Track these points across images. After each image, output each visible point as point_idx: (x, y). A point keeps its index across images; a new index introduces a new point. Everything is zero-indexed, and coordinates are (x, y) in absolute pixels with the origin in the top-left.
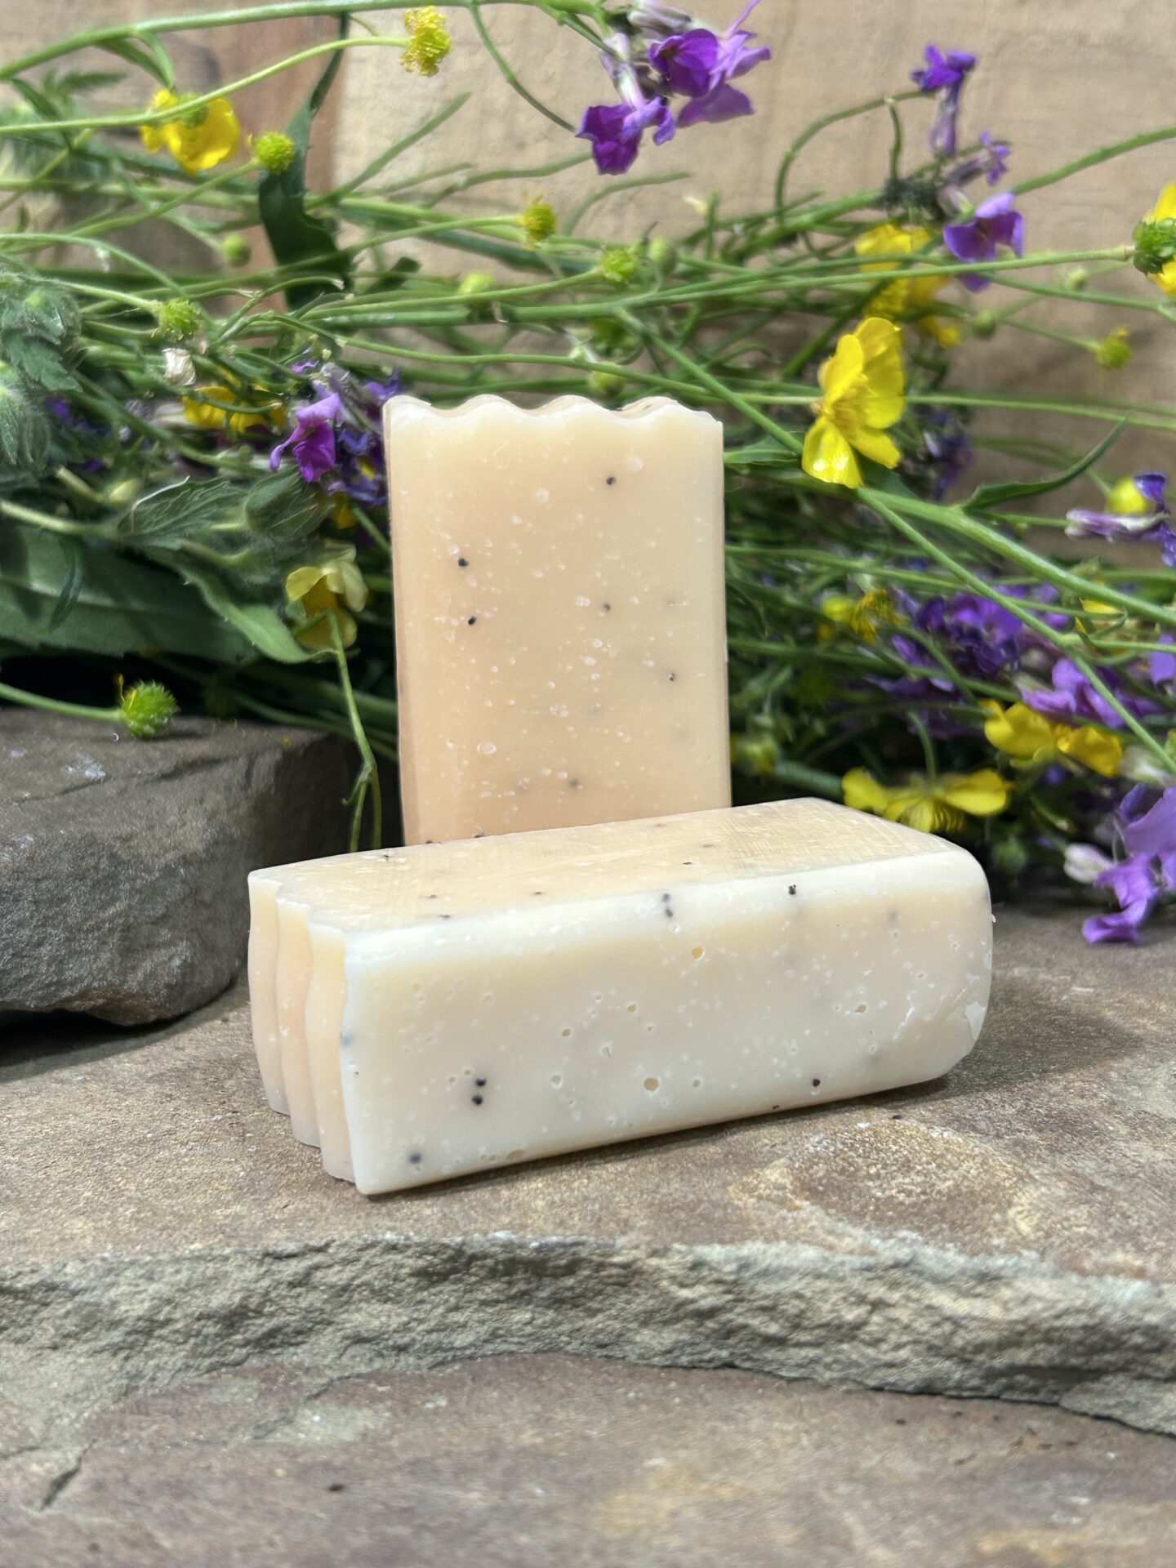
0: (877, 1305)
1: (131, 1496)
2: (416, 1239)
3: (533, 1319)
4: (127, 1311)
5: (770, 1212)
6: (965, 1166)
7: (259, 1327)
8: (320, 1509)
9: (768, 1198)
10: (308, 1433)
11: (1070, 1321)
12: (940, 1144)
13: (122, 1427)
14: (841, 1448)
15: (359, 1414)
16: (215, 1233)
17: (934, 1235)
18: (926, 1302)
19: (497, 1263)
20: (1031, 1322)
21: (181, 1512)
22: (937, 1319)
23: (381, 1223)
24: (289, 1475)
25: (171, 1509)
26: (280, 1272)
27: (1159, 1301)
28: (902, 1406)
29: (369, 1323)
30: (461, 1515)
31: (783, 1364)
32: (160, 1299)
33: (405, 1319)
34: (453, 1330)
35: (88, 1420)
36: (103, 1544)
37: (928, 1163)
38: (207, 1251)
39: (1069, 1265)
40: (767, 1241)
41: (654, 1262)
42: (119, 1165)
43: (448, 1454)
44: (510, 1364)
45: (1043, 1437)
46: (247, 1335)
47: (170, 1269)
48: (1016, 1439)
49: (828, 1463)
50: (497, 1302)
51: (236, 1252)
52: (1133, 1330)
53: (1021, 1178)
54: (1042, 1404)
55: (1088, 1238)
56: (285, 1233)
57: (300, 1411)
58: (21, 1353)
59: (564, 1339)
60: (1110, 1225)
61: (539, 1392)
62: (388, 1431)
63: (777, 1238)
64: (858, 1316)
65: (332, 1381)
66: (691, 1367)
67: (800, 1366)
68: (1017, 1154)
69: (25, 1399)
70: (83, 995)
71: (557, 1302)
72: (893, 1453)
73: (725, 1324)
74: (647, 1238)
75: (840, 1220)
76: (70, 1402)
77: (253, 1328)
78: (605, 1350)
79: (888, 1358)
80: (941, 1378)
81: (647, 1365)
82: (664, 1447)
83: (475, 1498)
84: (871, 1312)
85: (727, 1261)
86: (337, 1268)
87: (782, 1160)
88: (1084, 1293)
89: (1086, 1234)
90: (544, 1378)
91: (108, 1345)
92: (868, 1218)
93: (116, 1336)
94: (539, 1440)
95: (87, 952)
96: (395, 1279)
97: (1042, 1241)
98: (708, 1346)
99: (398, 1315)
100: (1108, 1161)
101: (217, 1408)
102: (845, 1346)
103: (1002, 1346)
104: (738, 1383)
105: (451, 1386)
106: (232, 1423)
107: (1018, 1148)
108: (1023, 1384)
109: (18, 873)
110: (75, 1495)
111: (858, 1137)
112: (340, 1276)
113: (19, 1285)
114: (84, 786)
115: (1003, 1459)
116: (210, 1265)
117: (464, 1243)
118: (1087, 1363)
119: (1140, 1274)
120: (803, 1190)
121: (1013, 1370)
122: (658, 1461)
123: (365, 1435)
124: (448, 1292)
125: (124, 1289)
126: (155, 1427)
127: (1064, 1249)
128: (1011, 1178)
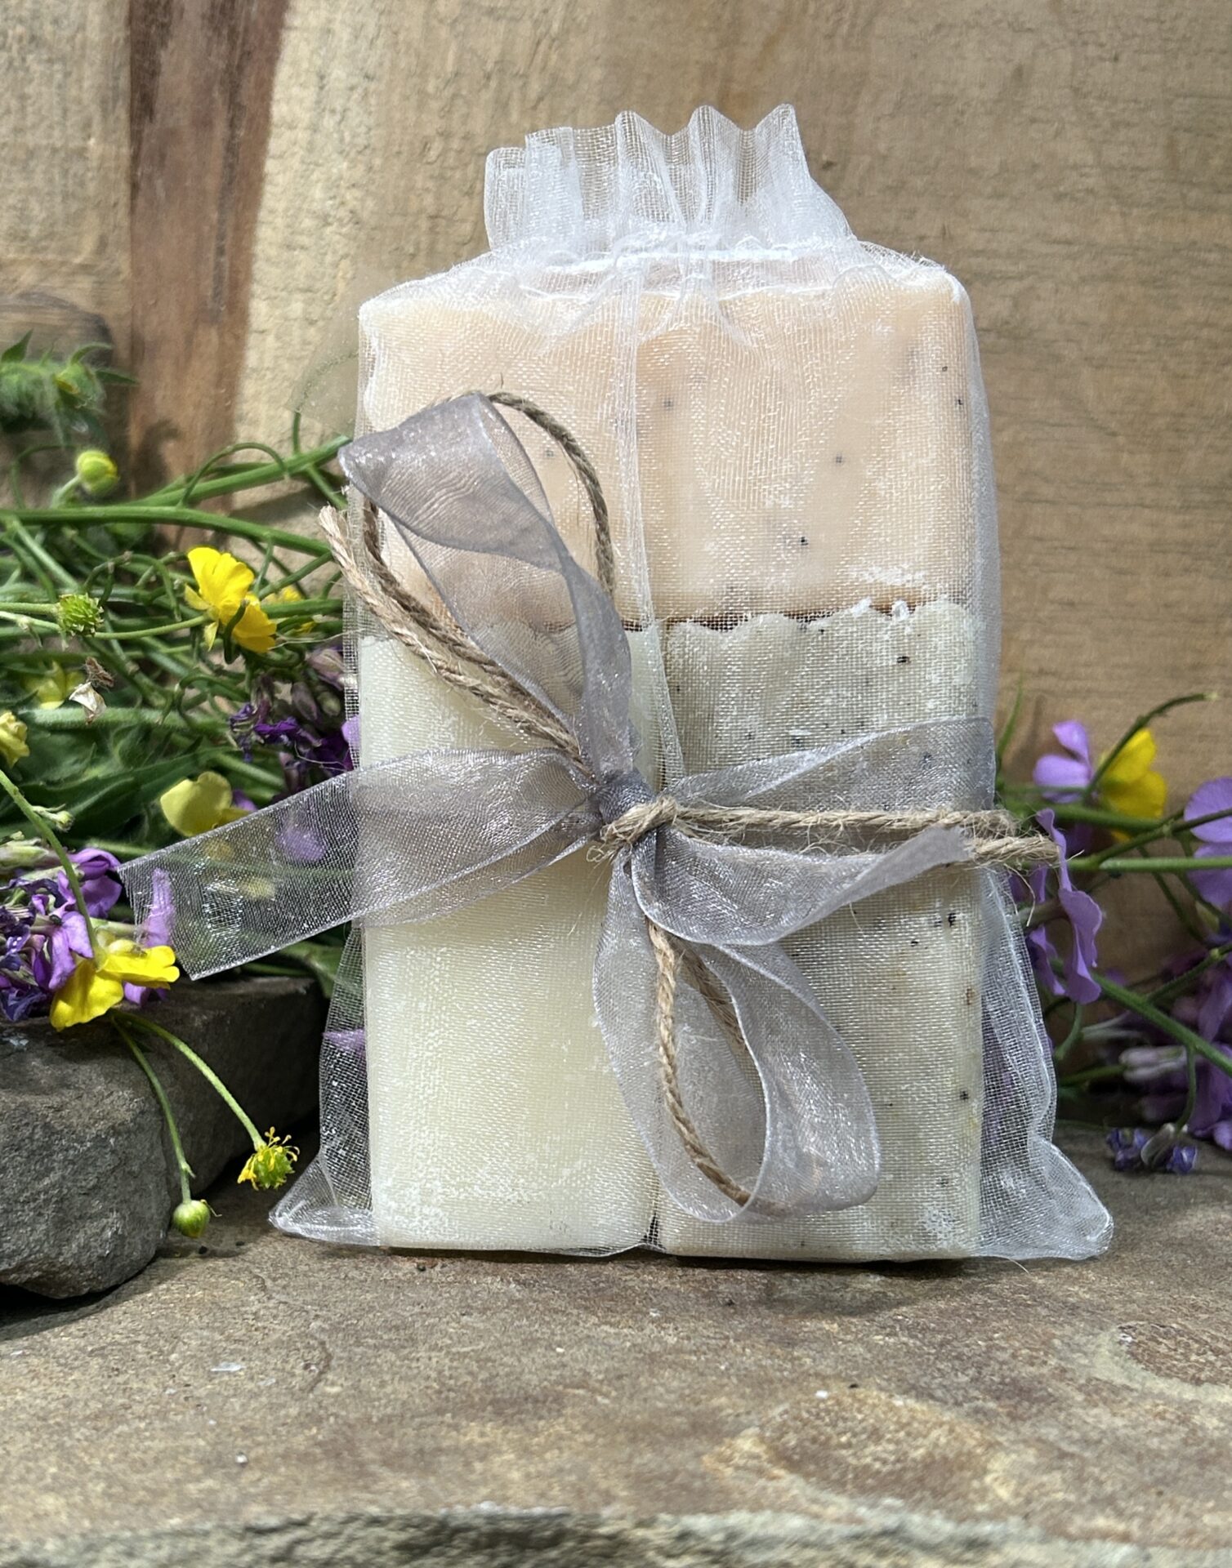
2: (399, 1512)
5: (749, 1482)
6: (934, 1434)
9: (745, 1468)
12: (905, 1412)
16: (191, 1508)
17: (921, 1500)
19: (480, 1535)
23: (359, 1495)
26: (261, 1546)
37: (897, 1431)
38: (187, 1526)
39: (1055, 1530)
40: (753, 1510)
41: (640, 1533)
42: (79, 1440)
47: (150, 1545)
51: (217, 1527)
53: (990, 1445)
55: (1067, 1504)
56: (264, 1507)
60: (1086, 1490)
63: (761, 1507)
68: (978, 1421)
74: (632, 1508)
75: (822, 1489)
85: (715, 1531)
86: (319, 1542)
87: (751, 1430)
88: (1073, 1557)
89: (1064, 1499)
92: (849, 1487)
95: (24, 1224)
96: (380, 1553)
97: (1023, 1507)
100: (1070, 1428)
107: (980, 1416)
111: (822, 1405)
112: (323, 1550)
114: (9, 1054)
116: (191, 1540)
117: (446, 1517)
119: (1125, 1538)
120: (778, 1459)
127: (1047, 1514)
128: (980, 1445)
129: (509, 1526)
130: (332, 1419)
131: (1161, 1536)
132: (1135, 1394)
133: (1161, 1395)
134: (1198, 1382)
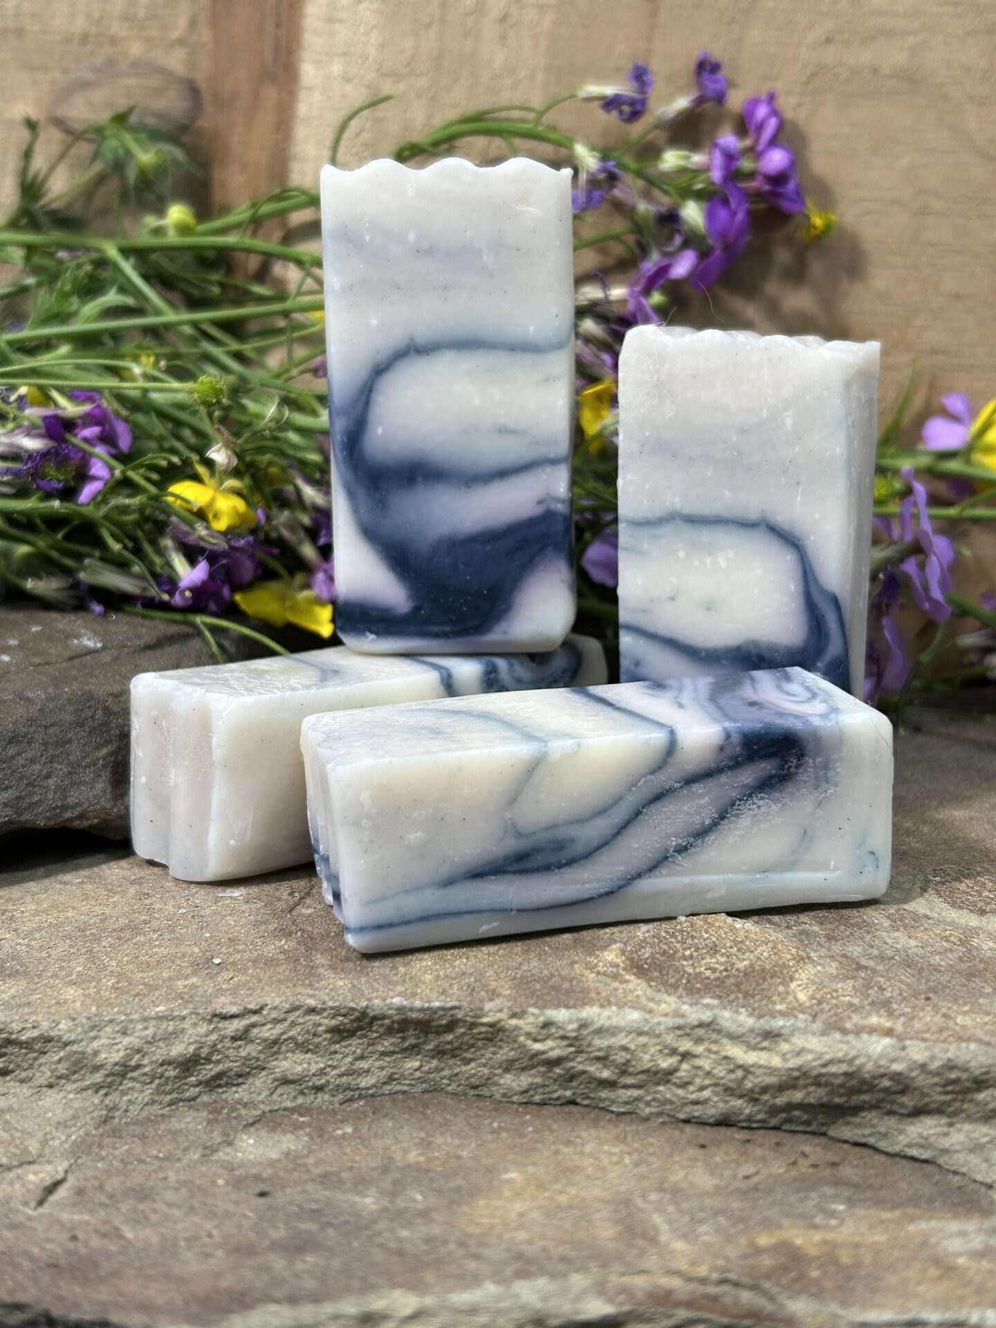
0: (686, 1056)
1: (104, 1199)
2: (330, 1004)
3: (421, 1066)
4: (106, 1058)
5: (606, 984)
6: (759, 950)
7: (209, 1071)
8: (250, 1209)
9: (605, 974)
10: (244, 1152)
11: (833, 1069)
12: (742, 933)
13: (100, 1146)
14: (655, 1166)
15: (285, 1139)
16: (175, 999)
17: (733, 1001)
18: (724, 1053)
19: (393, 1022)
20: (804, 1070)
21: (143, 1211)
22: (732, 1067)
23: (303, 991)
24: (227, 1183)
25: (135, 1209)
26: (225, 1028)
27: (903, 1054)
28: (705, 1134)
29: (294, 1068)
30: (358, 1215)
31: (613, 1102)
32: (131, 1049)
33: (322, 1065)
34: (359, 1075)
35: (74, 1142)
36: (81, 1235)
37: (731, 947)
38: (169, 1013)
39: (835, 1026)
40: (602, 1006)
41: (514, 1022)
42: (105, 947)
43: (351, 1168)
44: (403, 1101)
45: (813, 1159)
46: (200, 1077)
47: (139, 1026)
48: (792, 1160)
49: (643, 1177)
50: (393, 1053)
51: (192, 1013)
52: (883, 1076)
53: (802, 959)
54: (813, 1133)
55: (851, 1005)
56: (230, 999)
57: (238, 1136)
58: (25, 1090)
59: (445, 1081)
60: (869, 995)
61: (424, 1123)
62: (305, 1152)
63: (610, 1004)
64: (670, 1065)
65: (264, 1112)
66: (543, 1104)
67: (627, 1103)
68: (802, 941)
69: (26, 1126)
70: (82, 816)
71: (439, 1053)
72: (695, 1170)
73: (569, 1070)
74: (509, 1004)
75: (659, 991)
76: (61, 1128)
77: (204, 1072)
78: (477, 1091)
79: (694, 1096)
80: (734, 1113)
81: (508, 1102)
82: (517, 1164)
83: (369, 1202)
84: (681, 1061)
85: (570, 1022)
86: (269, 1026)
87: (618, 945)
88: (845, 1047)
89: (849, 1002)
90: (429, 1112)
91: (92, 1084)
92: (681, 989)
93: (98, 1077)
94: (422, 1159)
95: (85, 783)
96: (314, 1035)
97: (815, 1007)
98: (556, 1087)
99: (317, 1063)
100: (872, 947)
101: (174, 1133)
102: (661, 1088)
103: (781, 1088)
104: (578, 1116)
105: (358, 1117)
106: (186, 1144)
107: (803, 937)
108: (800, 1117)
109: (31, 721)
110: (62, 1199)
111: (679, 927)
112: (272, 1032)
113: (24, 1038)
114: (86, 654)
115: (780, 1175)
116: (171, 1023)
117: (367, 1007)
118: (847, 1101)
119: (889, 1033)
120: (632, 967)
121: (791, 1106)
122: (513, 1175)
123: (287, 1154)
124: (355, 1045)
125: (103, 1041)
126: (126, 1147)
127: (832, 1013)
128: (794, 959)
129: (414, 1015)
130: (299, 933)
131: (916, 1033)
132: (931, 921)
133: (952, 923)
134: (982, 912)
